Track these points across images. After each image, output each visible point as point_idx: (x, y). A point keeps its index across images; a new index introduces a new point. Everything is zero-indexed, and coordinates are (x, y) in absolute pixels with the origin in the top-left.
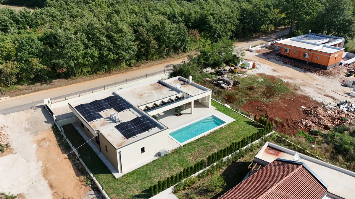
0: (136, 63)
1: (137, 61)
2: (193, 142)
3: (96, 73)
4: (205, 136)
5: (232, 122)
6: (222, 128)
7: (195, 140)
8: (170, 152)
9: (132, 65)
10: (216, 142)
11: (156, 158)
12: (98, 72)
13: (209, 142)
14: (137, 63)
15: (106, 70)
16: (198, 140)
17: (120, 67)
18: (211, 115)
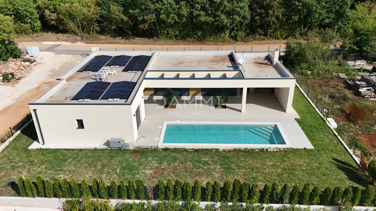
0: (245, 37)
1: (248, 35)
2: (185, 150)
3: (185, 39)
4: (217, 150)
5: (300, 149)
6: (267, 150)
7: (193, 149)
8: (131, 148)
9: (238, 38)
10: (224, 168)
11: (105, 147)
12: (188, 39)
13: (210, 162)
14: (247, 38)
15: (198, 38)
16: (197, 151)
17: (220, 38)
18: (273, 124)
